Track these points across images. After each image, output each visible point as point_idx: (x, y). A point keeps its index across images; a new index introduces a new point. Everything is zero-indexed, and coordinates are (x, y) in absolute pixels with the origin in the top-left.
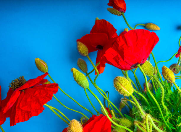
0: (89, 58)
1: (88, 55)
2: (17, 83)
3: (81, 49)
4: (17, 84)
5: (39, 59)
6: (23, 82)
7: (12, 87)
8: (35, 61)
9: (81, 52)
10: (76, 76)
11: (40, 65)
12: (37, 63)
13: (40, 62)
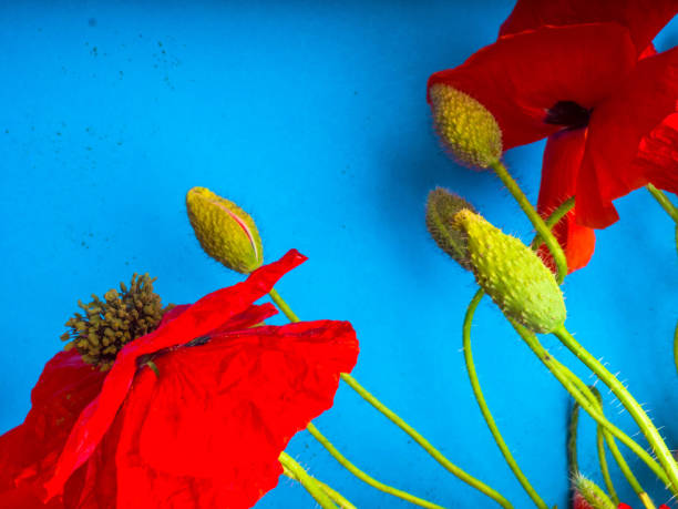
0: (509, 179)
1: (501, 161)
2: (117, 316)
3: (459, 129)
4: (117, 323)
5: (207, 194)
6: (149, 309)
7: (83, 344)
8: (188, 205)
9: (462, 144)
10: (489, 259)
11: (217, 230)
12: (202, 214)
13: (218, 211)
